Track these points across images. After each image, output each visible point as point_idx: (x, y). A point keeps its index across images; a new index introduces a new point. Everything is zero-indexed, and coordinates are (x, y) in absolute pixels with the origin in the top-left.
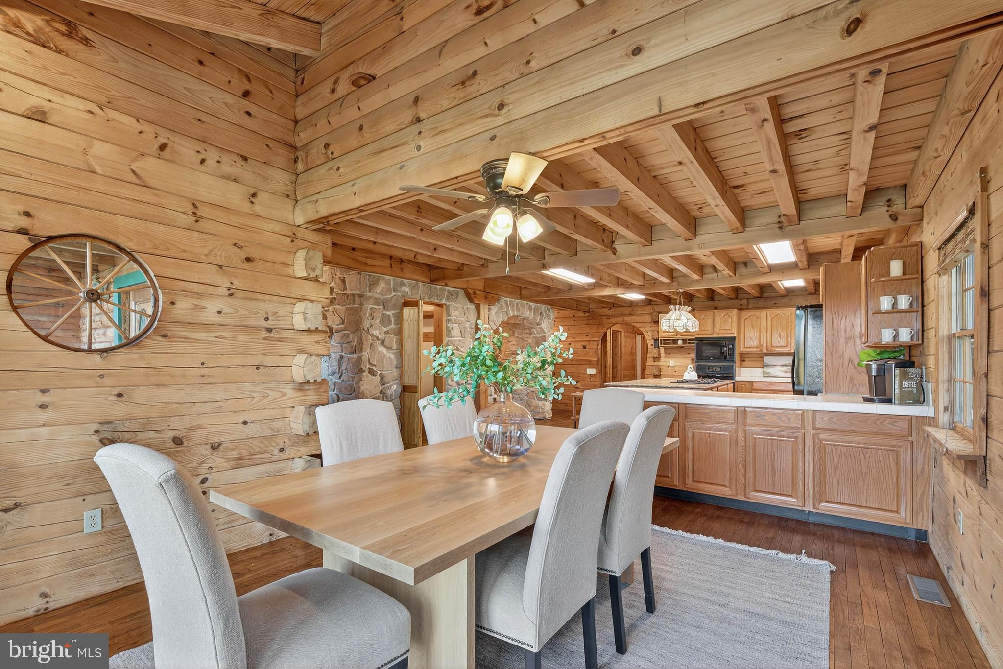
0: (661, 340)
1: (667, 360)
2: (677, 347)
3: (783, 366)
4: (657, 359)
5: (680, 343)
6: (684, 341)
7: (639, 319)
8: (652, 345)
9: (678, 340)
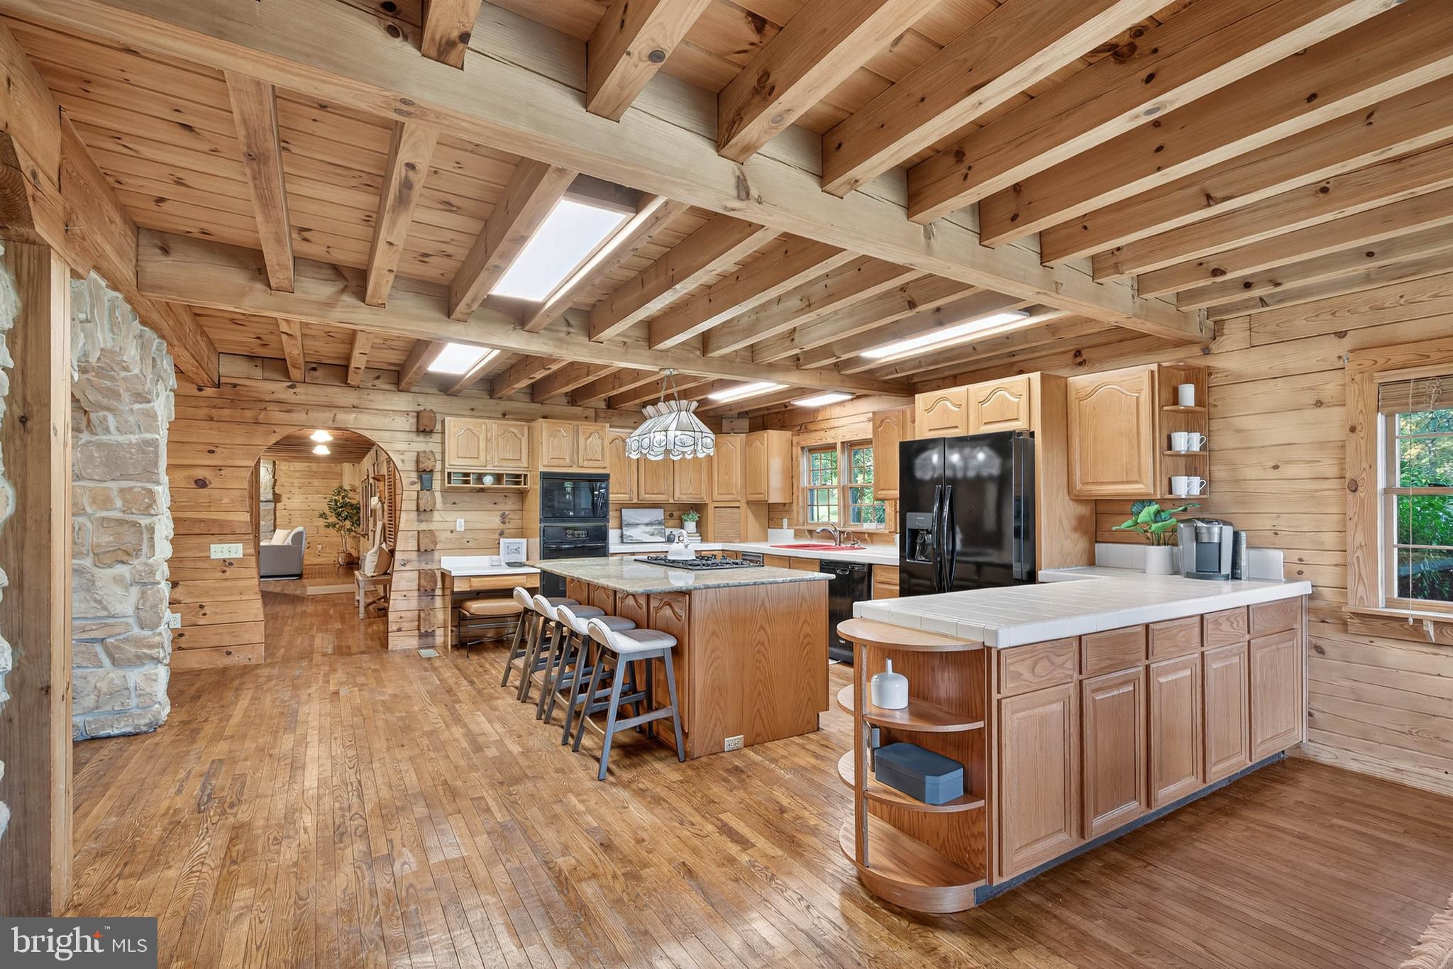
0: (449, 474)
1: (450, 516)
2: (482, 490)
3: (647, 525)
4: (423, 512)
5: (488, 481)
6: (498, 478)
7: (378, 421)
8: (413, 483)
9: (485, 474)
